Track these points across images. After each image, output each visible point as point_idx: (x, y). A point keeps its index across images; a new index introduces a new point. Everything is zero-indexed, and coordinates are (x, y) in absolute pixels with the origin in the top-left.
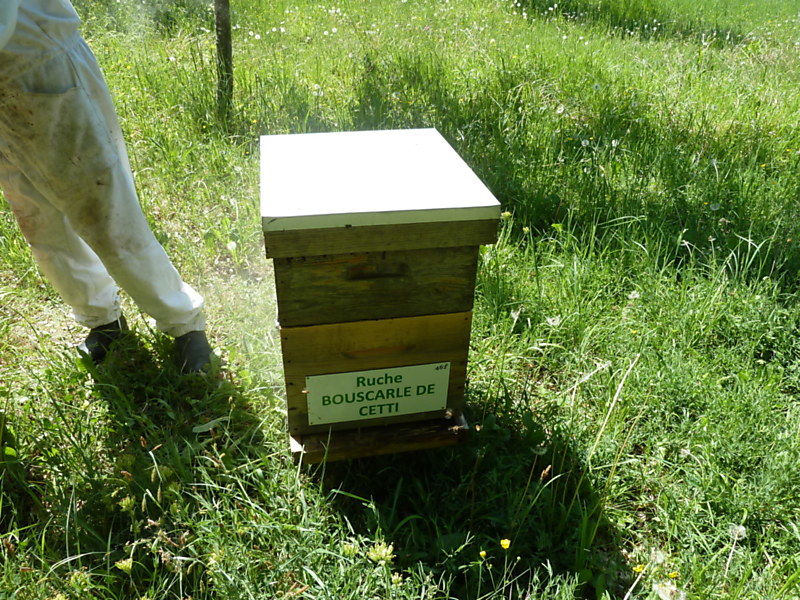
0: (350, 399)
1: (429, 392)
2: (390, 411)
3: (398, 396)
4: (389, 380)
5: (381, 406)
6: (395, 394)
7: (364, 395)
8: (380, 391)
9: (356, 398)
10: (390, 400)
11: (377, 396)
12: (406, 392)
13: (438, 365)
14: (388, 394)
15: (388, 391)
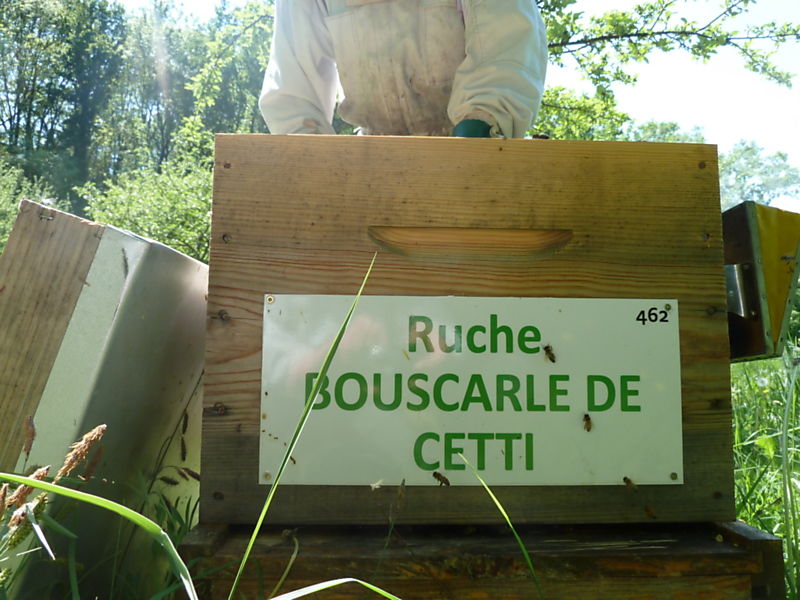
0: (388, 397)
1: (625, 407)
2: (509, 466)
3: (532, 407)
4: (502, 337)
5: (481, 438)
6: (522, 396)
7: (428, 387)
8: (476, 379)
9: (406, 392)
10: (509, 420)
11: (468, 399)
12: (554, 392)
13: (646, 304)
14: (501, 393)
15: (500, 379)
